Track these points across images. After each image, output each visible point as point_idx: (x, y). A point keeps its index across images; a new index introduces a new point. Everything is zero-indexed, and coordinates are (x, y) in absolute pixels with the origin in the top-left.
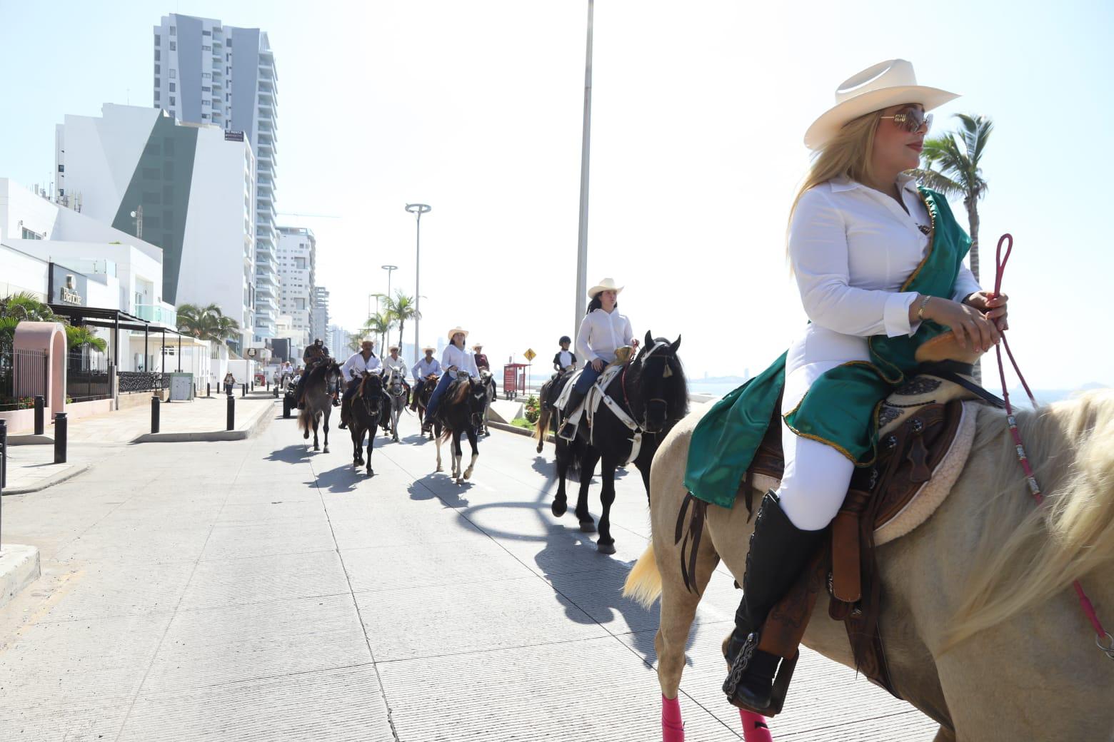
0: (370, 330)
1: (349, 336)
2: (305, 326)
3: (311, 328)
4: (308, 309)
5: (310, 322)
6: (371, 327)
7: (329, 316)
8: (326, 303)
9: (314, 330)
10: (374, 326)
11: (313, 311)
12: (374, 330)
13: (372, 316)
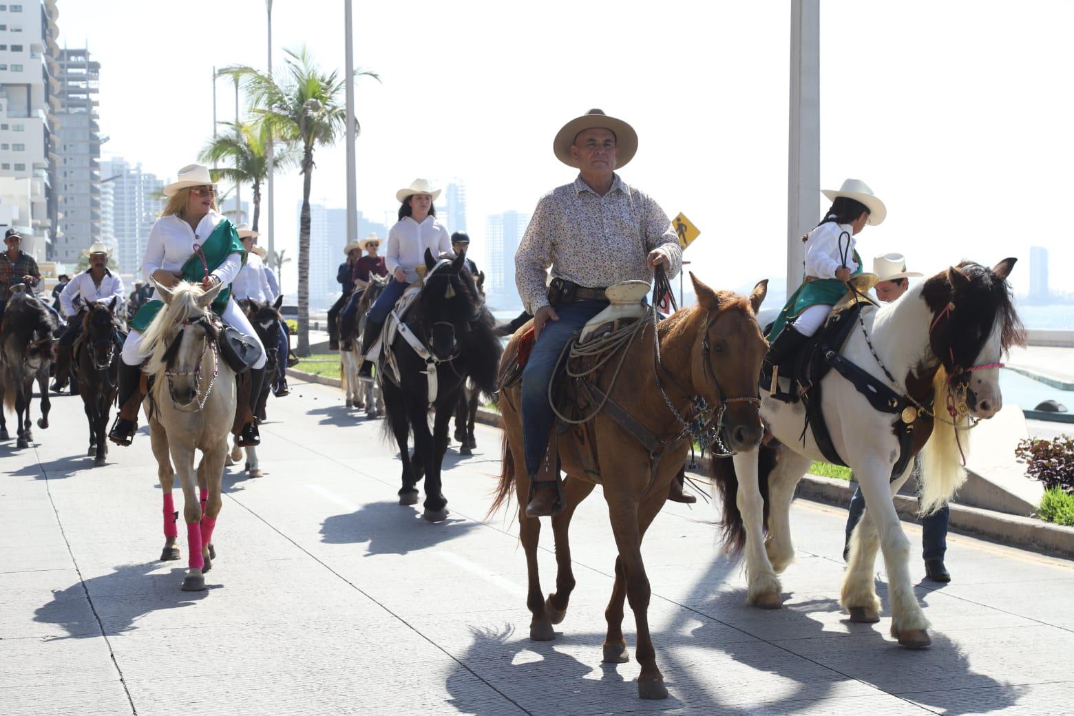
0: (217, 174)
1: (159, 193)
2: (35, 167)
3: (51, 170)
4: (42, 114)
5: (46, 155)
6: (221, 165)
7: (100, 134)
8: (93, 97)
9: (60, 177)
10: (229, 161)
11: (55, 119)
12: (229, 171)
13: (225, 131)
